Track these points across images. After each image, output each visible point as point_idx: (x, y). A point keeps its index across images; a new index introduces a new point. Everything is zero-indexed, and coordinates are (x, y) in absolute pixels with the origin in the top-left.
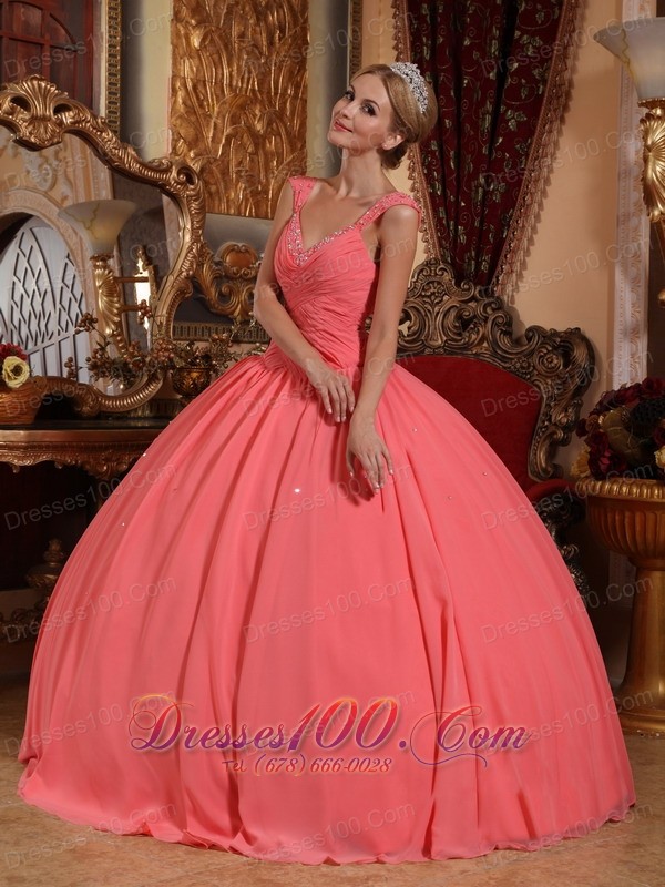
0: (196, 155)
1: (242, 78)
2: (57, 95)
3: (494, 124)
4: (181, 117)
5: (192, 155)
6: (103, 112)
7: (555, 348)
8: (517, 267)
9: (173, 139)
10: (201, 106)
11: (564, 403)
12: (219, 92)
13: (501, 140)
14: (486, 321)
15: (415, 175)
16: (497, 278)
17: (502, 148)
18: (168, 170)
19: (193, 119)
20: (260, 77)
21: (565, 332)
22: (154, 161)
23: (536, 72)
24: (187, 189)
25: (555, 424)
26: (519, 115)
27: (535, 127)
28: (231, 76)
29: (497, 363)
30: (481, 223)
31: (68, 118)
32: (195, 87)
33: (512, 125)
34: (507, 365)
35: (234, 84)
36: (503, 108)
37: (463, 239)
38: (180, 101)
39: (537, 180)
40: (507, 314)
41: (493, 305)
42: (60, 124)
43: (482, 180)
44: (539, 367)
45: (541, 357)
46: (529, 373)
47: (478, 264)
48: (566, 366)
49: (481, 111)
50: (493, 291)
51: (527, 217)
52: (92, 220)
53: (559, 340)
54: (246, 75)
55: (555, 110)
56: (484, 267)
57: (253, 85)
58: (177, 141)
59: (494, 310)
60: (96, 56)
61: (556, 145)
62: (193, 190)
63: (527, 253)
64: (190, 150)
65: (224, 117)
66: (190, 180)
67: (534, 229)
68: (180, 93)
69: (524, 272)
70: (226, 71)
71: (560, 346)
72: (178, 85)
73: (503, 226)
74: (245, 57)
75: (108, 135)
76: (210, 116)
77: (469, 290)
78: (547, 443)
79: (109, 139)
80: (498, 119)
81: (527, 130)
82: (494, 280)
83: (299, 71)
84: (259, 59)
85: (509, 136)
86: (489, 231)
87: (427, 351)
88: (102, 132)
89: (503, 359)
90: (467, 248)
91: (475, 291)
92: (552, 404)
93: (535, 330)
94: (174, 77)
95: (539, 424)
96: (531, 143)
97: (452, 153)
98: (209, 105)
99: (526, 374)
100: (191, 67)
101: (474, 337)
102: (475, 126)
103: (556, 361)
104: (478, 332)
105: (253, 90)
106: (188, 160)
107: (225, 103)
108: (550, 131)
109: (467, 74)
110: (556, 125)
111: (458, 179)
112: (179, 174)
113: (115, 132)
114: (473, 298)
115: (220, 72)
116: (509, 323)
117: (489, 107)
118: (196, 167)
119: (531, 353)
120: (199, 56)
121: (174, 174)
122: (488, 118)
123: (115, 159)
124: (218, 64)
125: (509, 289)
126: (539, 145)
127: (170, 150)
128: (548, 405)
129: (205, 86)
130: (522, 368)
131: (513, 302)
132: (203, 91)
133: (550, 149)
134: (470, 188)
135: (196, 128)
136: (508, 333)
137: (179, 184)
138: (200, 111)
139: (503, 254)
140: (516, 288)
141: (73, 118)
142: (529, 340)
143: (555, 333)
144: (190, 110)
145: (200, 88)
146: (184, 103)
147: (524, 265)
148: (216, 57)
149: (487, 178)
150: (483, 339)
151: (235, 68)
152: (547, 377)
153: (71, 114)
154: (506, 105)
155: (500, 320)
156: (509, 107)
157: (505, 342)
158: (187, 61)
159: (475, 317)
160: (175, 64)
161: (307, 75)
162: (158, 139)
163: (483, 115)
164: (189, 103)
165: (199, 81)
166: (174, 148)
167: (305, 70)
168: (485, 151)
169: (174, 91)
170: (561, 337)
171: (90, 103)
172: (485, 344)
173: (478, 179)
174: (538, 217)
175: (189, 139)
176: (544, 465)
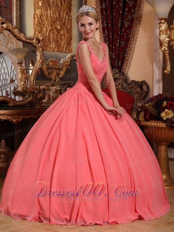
0: (41, 35)
1: (54, 14)
2: (2, 20)
3: (122, 25)
4: (36, 25)
5: (40, 35)
6: (15, 24)
7: (138, 86)
8: (128, 64)
9: (34, 31)
10: (42, 22)
11: (141, 101)
12: (47, 18)
13: (123, 30)
14: (120, 79)
15: (102, 40)
16: (123, 67)
17: (124, 32)
18: (33, 40)
19: (40, 25)
20: (58, 14)
21: (141, 82)
22: (29, 37)
23: (132, 11)
24: (39, 45)
25: (138, 107)
26: (128, 23)
27: (132, 26)
28: (50, 13)
29: (123, 90)
30: (119, 52)
31: (5, 26)
32: (40, 17)
33: (126, 25)
34: (126, 91)
35: (51, 16)
36: (124, 21)
37: (114, 57)
38: (36, 21)
39: (133, 41)
40: (126, 77)
41: (122, 75)
42: (3, 27)
43: (118, 41)
44: (134, 91)
45: (134, 88)
46: (132, 93)
47: (118, 64)
48: (141, 91)
49: (118, 22)
50: (122, 71)
51: (131, 51)
52: (17, 53)
53: (139, 84)
54: (55, 13)
55: (138, 21)
56: (120, 64)
57: (57, 16)
58: (36, 31)
59: (122, 76)
60: (13, 9)
61: (138, 31)
62: (40, 45)
63: (131, 60)
64: (39, 34)
65: (49, 25)
66: (39, 42)
67: (133, 54)
68: (36, 18)
69: (130, 66)
70: (49, 12)
71: (139, 85)
72: (36, 16)
73: (124, 53)
74: (54, 8)
75: (16, 30)
76: (45, 25)
77: (115, 71)
78: (136, 112)
79: (16, 31)
80: (122, 24)
81: (130, 27)
82: (122, 68)
83: (69, 12)
84: (58, 9)
85: (126, 29)
86: (121, 54)
87: (104, 87)
88: (14, 29)
89: (125, 89)
90: (115, 59)
91: (117, 71)
92: (137, 101)
93: (133, 81)
94: (34, 14)
95: (134, 106)
96: (131, 30)
97: (111, 33)
98: (44, 22)
99: (131, 93)
100: (39, 11)
101: (117, 83)
102: (117, 26)
103: (138, 90)
104: (118, 82)
105: (57, 17)
106: (39, 37)
107: (49, 21)
108: (136, 27)
109: (114, 12)
110: (138, 25)
111: (113, 40)
112: (36, 40)
113: (18, 29)
114: (117, 73)
115: (47, 13)
116: (126, 80)
117: (120, 21)
118: (41, 38)
119: (132, 88)
120: (41, 8)
121: (35, 40)
122: (120, 24)
123: (18, 37)
124: (47, 10)
125: (127, 70)
126: (133, 31)
127: (34, 34)
128: (136, 102)
129: (43, 16)
130: (130, 92)
131: (128, 74)
132: (43, 18)
133: (137, 32)
134: (115, 43)
135: (41, 28)
136: (126, 82)
137: (36, 43)
138: (42, 23)
139: (125, 60)
140: (128, 70)
141: (6, 26)
142: (132, 84)
143: (138, 82)
144: (39, 23)
145: (42, 17)
146: (37, 21)
147: (130, 64)
148: (46, 8)
149: (120, 40)
150: (119, 84)
151: (51, 11)
152: (136, 94)
153: (6, 25)
154: (125, 20)
155: (124, 79)
156: (126, 21)
157: (125, 85)
158: (38, 10)
159: (117, 78)
160: (35, 10)
161: (72, 13)
162: (30, 31)
163: (119, 23)
164: (39, 21)
165: (41, 15)
166: (35, 33)
167: (71, 11)
168: (119, 33)
169: (34, 18)
170: (140, 83)
171: (11, 22)
172: (120, 85)
173: (117, 40)
174: (134, 51)
175: (39, 31)
176: (135, 118)
